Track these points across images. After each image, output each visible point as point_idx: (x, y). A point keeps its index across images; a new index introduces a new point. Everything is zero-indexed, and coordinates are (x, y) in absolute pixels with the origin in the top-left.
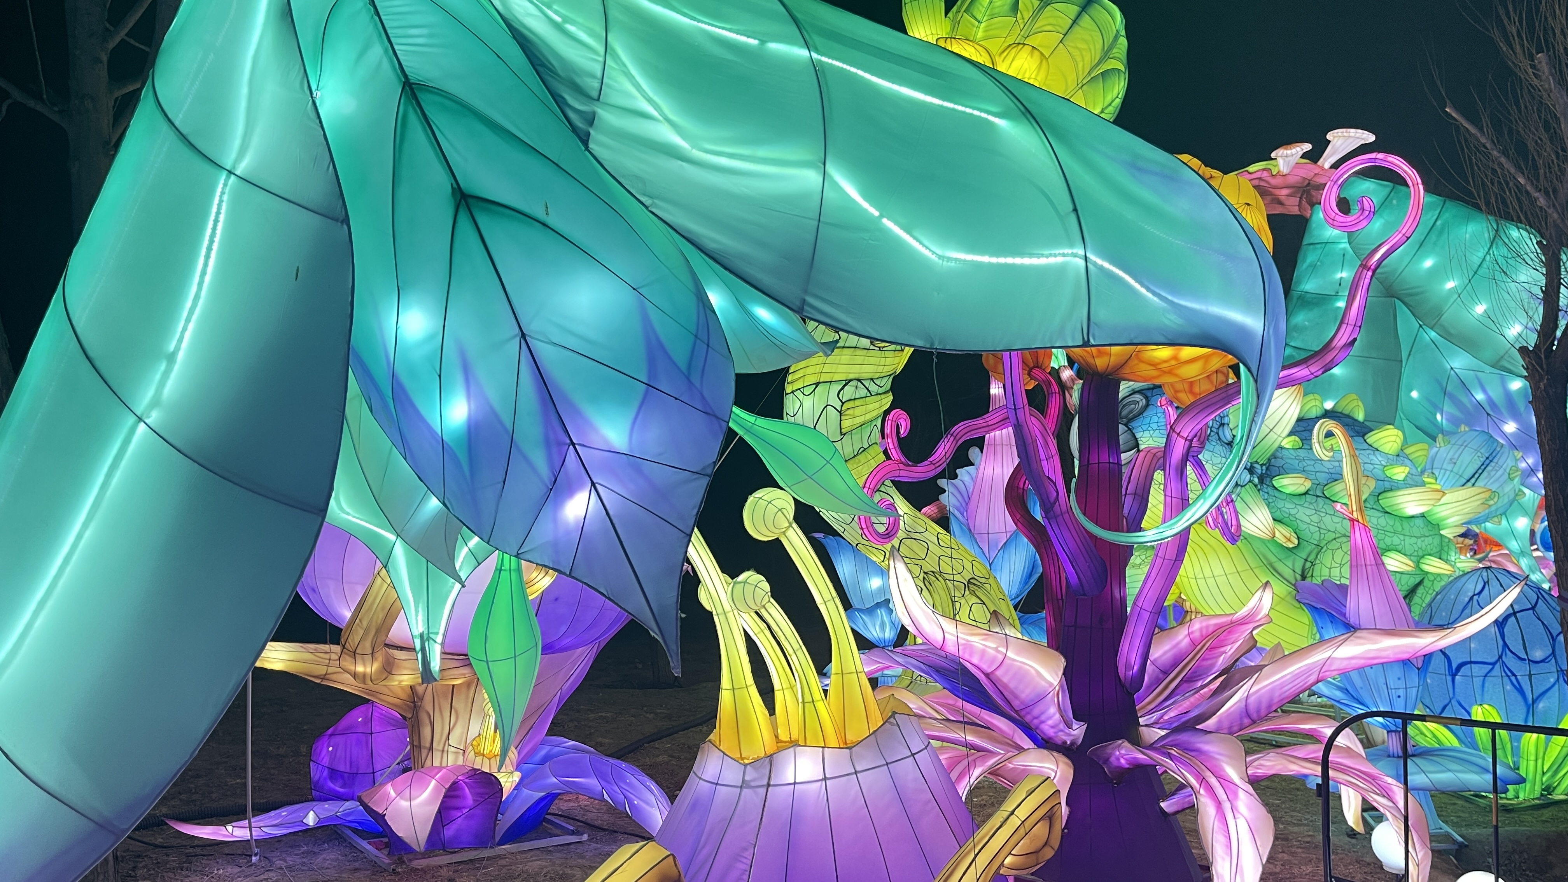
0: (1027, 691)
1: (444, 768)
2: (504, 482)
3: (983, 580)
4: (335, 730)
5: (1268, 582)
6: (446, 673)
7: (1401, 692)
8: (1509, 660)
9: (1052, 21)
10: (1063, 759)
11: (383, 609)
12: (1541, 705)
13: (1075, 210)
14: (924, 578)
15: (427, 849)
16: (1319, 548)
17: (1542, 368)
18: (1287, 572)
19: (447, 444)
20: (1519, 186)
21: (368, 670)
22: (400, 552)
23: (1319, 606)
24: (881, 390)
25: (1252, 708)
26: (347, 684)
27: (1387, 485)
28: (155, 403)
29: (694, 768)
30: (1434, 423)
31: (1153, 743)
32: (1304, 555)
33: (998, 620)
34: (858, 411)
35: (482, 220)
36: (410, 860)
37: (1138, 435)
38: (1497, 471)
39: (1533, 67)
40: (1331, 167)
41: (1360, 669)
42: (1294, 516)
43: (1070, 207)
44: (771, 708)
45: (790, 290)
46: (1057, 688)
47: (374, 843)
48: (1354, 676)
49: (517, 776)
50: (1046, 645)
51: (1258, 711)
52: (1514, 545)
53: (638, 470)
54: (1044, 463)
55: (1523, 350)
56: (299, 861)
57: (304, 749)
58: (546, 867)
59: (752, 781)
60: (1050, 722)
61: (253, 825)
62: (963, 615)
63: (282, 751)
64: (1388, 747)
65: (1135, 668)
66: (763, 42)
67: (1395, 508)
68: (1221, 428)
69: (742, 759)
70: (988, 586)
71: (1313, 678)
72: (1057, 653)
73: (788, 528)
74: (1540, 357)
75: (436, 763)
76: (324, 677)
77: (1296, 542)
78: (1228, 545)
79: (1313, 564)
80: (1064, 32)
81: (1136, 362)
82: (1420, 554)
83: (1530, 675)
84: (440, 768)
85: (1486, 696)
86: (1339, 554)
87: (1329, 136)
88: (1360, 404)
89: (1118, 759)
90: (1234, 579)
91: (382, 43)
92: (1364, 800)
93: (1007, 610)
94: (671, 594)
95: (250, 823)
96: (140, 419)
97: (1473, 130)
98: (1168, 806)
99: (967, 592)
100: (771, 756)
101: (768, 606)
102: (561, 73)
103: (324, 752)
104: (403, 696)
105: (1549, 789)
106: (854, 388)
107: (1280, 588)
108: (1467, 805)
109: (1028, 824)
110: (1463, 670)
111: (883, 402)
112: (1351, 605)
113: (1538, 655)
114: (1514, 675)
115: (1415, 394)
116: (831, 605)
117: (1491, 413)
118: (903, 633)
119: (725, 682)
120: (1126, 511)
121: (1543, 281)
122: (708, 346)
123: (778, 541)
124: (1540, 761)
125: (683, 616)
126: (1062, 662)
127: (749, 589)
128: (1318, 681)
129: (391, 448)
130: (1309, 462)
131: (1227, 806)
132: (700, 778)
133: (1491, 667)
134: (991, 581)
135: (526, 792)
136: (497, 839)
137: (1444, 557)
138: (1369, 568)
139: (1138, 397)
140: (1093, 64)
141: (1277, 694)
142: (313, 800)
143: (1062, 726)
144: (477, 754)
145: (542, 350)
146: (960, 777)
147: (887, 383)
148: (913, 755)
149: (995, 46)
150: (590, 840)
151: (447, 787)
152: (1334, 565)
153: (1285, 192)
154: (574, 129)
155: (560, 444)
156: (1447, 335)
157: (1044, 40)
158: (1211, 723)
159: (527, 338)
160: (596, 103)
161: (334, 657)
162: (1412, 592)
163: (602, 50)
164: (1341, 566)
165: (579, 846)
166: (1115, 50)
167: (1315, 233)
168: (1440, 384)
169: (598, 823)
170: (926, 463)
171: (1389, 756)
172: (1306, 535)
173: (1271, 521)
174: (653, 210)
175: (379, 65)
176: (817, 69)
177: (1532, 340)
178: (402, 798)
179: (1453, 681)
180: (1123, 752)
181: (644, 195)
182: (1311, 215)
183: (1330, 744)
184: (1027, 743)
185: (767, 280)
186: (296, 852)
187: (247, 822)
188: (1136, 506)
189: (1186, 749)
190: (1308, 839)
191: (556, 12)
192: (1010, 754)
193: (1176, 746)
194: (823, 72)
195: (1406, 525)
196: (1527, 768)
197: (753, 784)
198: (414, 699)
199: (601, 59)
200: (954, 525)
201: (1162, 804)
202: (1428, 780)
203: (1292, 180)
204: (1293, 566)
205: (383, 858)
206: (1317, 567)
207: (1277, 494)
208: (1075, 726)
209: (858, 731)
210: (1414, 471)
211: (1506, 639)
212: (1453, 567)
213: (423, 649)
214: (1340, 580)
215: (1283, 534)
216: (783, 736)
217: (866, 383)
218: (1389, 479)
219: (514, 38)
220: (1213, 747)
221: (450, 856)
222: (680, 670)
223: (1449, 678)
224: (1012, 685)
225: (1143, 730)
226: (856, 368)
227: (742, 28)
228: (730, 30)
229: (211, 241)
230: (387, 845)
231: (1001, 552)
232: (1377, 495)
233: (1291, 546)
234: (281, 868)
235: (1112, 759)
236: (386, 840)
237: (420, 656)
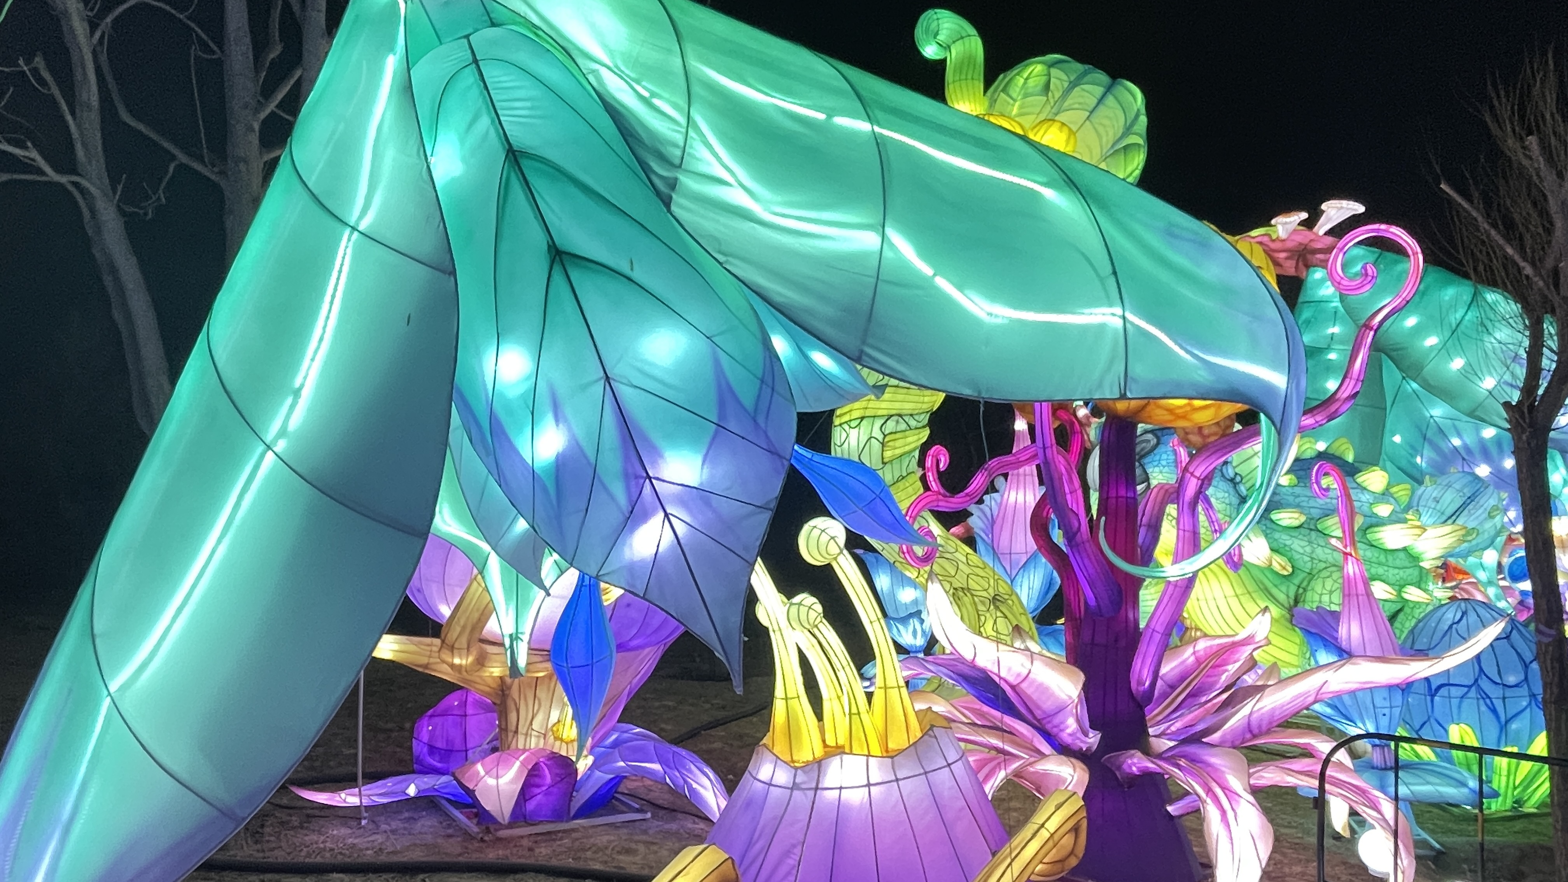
0: (1049, 703)
1: (528, 750)
2: (587, 510)
3: (1006, 597)
4: (434, 712)
5: (1267, 607)
6: (531, 667)
7: (1387, 711)
8: (1484, 684)
9: (1081, 100)
10: (1079, 764)
11: (478, 610)
12: (1514, 726)
13: (1115, 273)
14: (954, 594)
15: (509, 823)
16: (1311, 576)
17: (1525, 422)
18: (1282, 597)
19: (539, 476)
20: (1506, 257)
21: (464, 662)
22: (494, 564)
23: (1313, 630)
24: (920, 425)
25: (1254, 723)
26: (444, 673)
27: (1374, 520)
28: (283, 433)
29: (750, 767)
30: (1415, 465)
31: (1163, 752)
32: (1297, 581)
33: (1020, 634)
34: (898, 443)
35: (574, 275)
36: (496, 830)
37: (1149, 471)
38: (1477, 510)
39: (1524, 148)
40: (1325, 234)
41: (1352, 693)
42: (1289, 546)
43: (1109, 269)
44: (819, 716)
45: (851, 343)
46: (1076, 701)
47: (466, 813)
48: (1346, 698)
49: (590, 760)
50: (1065, 661)
51: (1260, 727)
52: (1482, 576)
53: (708, 503)
54: (1068, 497)
55: (1507, 405)
56: (401, 825)
57: (408, 725)
58: (613, 841)
59: (801, 783)
60: (1069, 731)
61: (363, 793)
62: (988, 628)
63: (390, 726)
64: (1372, 760)
65: (1147, 684)
66: (830, 116)
67: (1381, 541)
68: (1224, 467)
69: (793, 761)
70: (1010, 602)
71: (1311, 699)
72: (1077, 670)
73: (839, 554)
74: (1523, 413)
75: (521, 746)
76: (426, 666)
77: (1290, 570)
78: (1230, 572)
79: (1305, 590)
80: (1090, 109)
81: (1154, 407)
82: (1402, 583)
83: (1504, 698)
84: (524, 751)
85: (1464, 715)
86: (1329, 584)
87: (1324, 207)
88: (1351, 448)
89: (1130, 767)
90: (1234, 602)
91: (489, 113)
92: (1351, 808)
93: (1028, 624)
94: (736, 619)
95: (360, 791)
96: (269, 447)
97: (1465, 205)
98: (1175, 810)
99: (992, 607)
100: (821, 761)
101: (821, 626)
102: (647, 141)
103: (425, 729)
104: (494, 685)
105: (1519, 802)
106: (894, 423)
107: (1276, 611)
108: (1441, 812)
109: (1056, 837)
110: (1443, 691)
111: (921, 436)
112: (1342, 631)
113: (1512, 680)
114: (1490, 698)
115: (1397, 439)
116: (876, 625)
117: (1466, 457)
118: (932, 642)
119: (779, 692)
120: (1140, 540)
121: (1526, 343)
122: (773, 389)
123: (829, 565)
124: (1512, 778)
125: (746, 639)
126: (1082, 677)
127: (804, 610)
128: (1315, 702)
129: (487, 477)
130: (1303, 499)
131: (1230, 815)
132: (755, 779)
133: (1466, 689)
134: (1014, 597)
135: (598, 773)
136: (572, 813)
137: (1423, 586)
138: (1360, 598)
139: (1149, 436)
140: (1117, 138)
141: (1277, 713)
142: (413, 772)
143: (1080, 735)
144: (556, 739)
145: (625, 393)
146: (987, 778)
147: (925, 419)
148: (949, 765)
149: (1027, 121)
150: (653, 817)
151: (530, 767)
152: (1325, 592)
153: (1283, 255)
154: (658, 193)
155: (637, 477)
156: (1427, 386)
157: (1074, 117)
158: (1216, 737)
159: (612, 382)
160: (680, 170)
161: (435, 649)
162: (1393, 618)
163: (683, 121)
164: (1331, 592)
165: (644, 823)
166: (1135, 128)
167: (1309, 292)
168: (1420, 430)
169: (660, 802)
170: (962, 494)
171: (1373, 768)
172: (1300, 564)
173: (1269, 551)
174: (728, 267)
175: (487, 132)
176: (879, 142)
177: (1515, 397)
178: (490, 777)
179: (1432, 701)
180: (1135, 760)
181: (720, 252)
182: (1307, 277)
183: (1327, 762)
184: (1045, 748)
185: (829, 332)
186: (399, 817)
187: (357, 790)
188: (1150, 535)
189: (1194, 761)
190: (1297, 841)
191: (644, 88)
192: (1032, 759)
193: (1183, 757)
194: (885, 145)
195: (1390, 558)
196: (1499, 782)
197: (803, 786)
198: (503, 689)
199: (684, 130)
200: (980, 545)
201: (1170, 809)
202: (1409, 792)
203: (1289, 245)
204: (1288, 592)
205: (473, 827)
206: (1309, 594)
207: (1274, 526)
208: (1091, 735)
209: (898, 741)
210: (1398, 509)
211: (1482, 665)
212: (1431, 596)
213: (511, 647)
214: (1329, 606)
215: (1279, 563)
216: (831, 742)
217: (906, 418)
218: (1376, 516)
219: (607, 111)
220: (1216, 759)
221: (531, 828)
222: (741, 689)
223: (1429, 698)
224: (1034, 697)
225: (1152, 740)
226: (897, 405)
227: (810, 103)
228: (800, 105)
229: (335, 290)
230: (476, 815)
231: (1022, 571)
232: (1365, 529)
233: (1286, 573)
234: (385, 832)
235: (1125, 766)
236: (475, 810)
237: (509, 652)
